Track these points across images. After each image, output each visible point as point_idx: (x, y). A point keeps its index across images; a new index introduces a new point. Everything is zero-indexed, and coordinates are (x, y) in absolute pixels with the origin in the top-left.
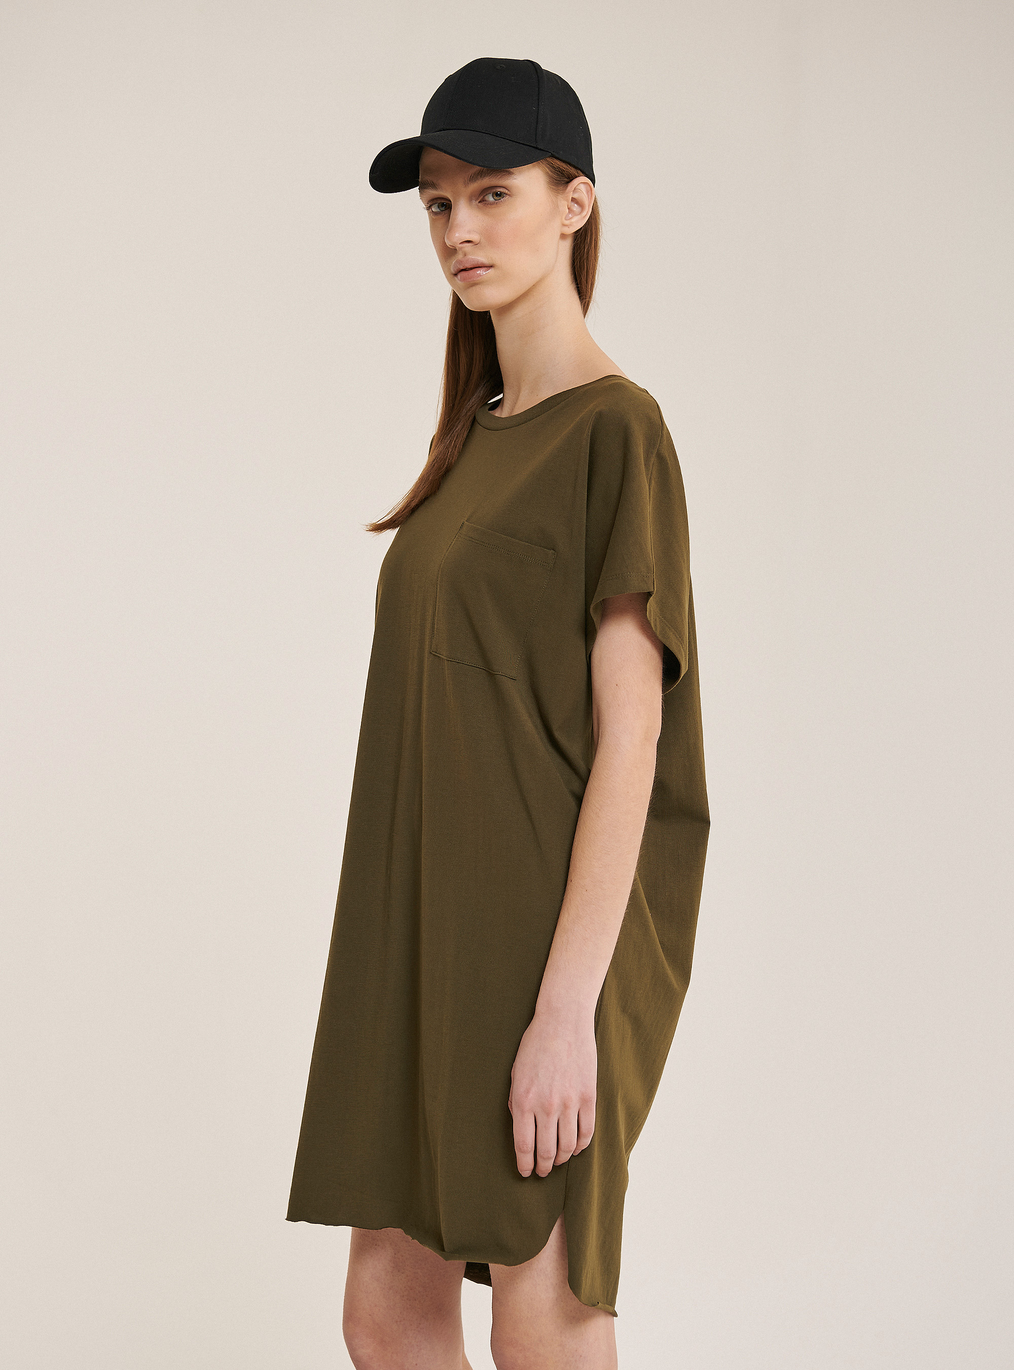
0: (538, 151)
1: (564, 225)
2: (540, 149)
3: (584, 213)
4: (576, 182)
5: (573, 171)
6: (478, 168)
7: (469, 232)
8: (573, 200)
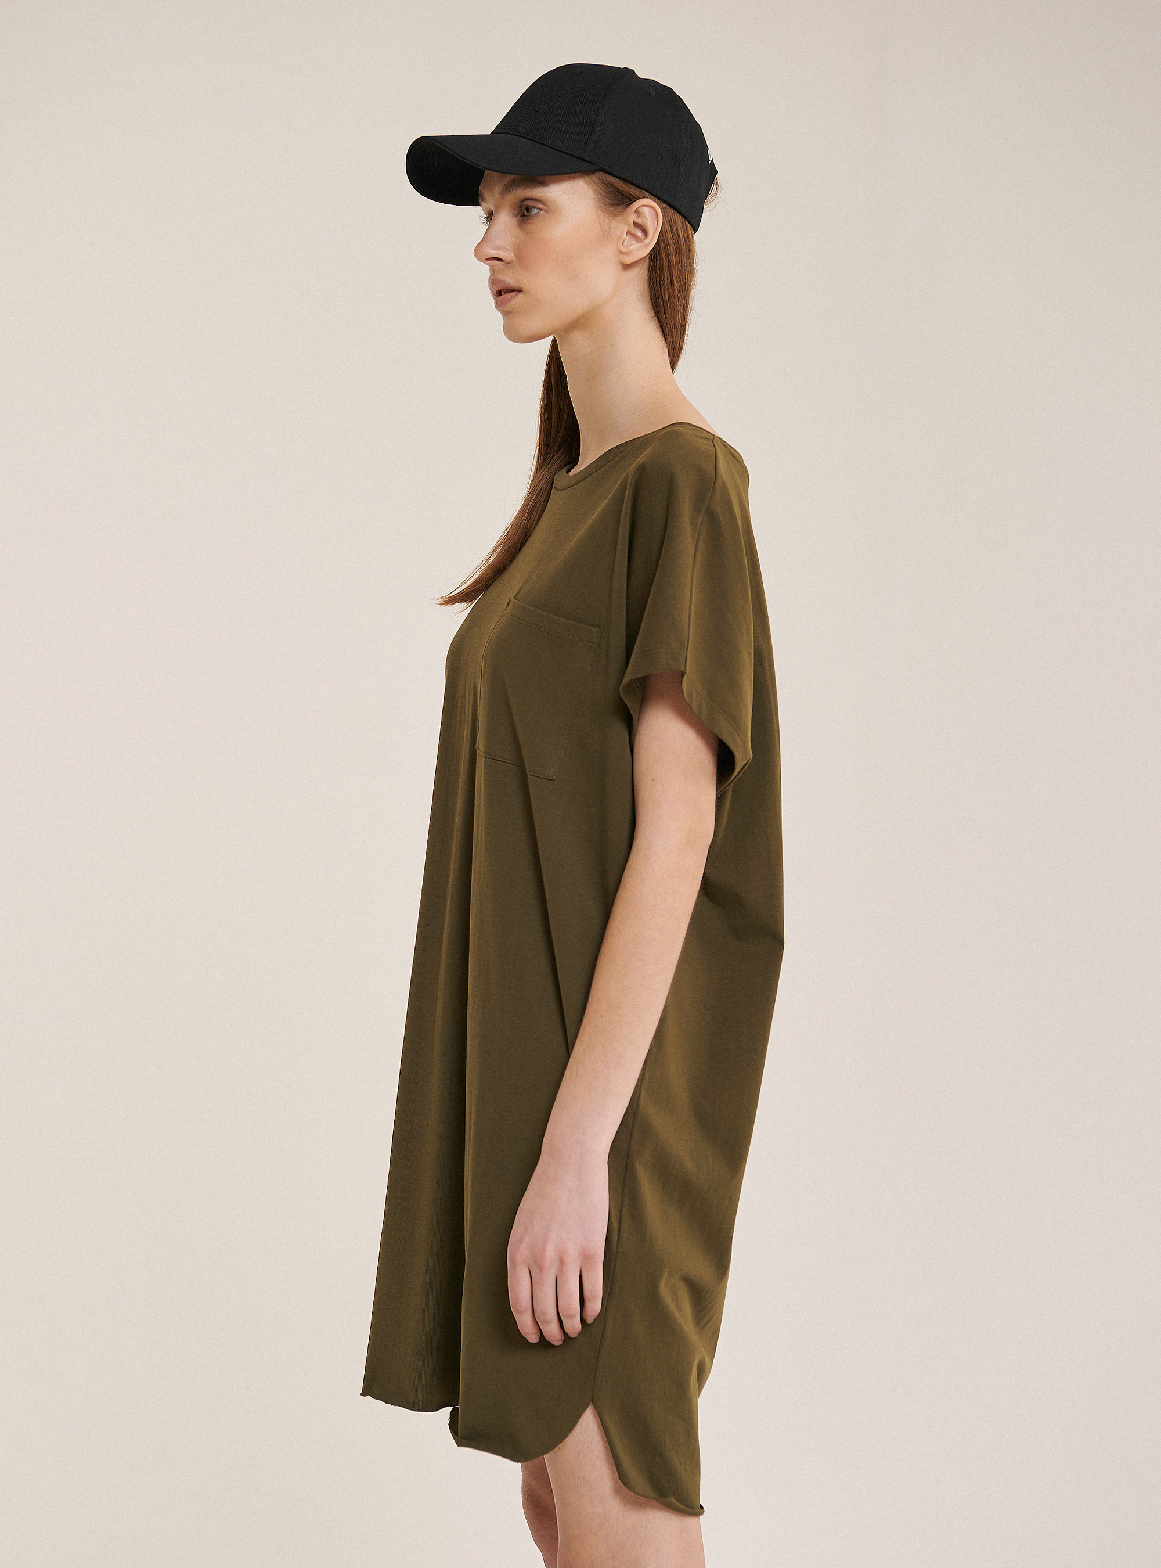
0: (584, 162)
1: (622, 253)
2: (586, 161)
3: (647, 241)
4: (637, 204)
5: (633, 191)
6: (512, 177)
7: (497, 248)
8: (636, 225)
